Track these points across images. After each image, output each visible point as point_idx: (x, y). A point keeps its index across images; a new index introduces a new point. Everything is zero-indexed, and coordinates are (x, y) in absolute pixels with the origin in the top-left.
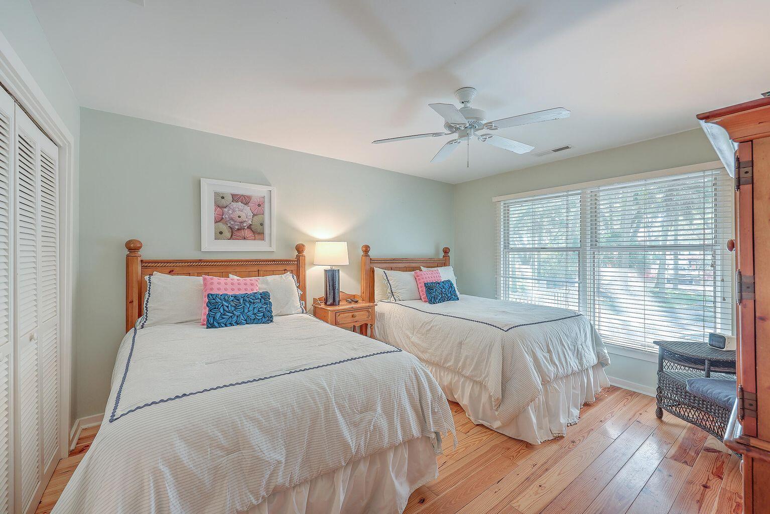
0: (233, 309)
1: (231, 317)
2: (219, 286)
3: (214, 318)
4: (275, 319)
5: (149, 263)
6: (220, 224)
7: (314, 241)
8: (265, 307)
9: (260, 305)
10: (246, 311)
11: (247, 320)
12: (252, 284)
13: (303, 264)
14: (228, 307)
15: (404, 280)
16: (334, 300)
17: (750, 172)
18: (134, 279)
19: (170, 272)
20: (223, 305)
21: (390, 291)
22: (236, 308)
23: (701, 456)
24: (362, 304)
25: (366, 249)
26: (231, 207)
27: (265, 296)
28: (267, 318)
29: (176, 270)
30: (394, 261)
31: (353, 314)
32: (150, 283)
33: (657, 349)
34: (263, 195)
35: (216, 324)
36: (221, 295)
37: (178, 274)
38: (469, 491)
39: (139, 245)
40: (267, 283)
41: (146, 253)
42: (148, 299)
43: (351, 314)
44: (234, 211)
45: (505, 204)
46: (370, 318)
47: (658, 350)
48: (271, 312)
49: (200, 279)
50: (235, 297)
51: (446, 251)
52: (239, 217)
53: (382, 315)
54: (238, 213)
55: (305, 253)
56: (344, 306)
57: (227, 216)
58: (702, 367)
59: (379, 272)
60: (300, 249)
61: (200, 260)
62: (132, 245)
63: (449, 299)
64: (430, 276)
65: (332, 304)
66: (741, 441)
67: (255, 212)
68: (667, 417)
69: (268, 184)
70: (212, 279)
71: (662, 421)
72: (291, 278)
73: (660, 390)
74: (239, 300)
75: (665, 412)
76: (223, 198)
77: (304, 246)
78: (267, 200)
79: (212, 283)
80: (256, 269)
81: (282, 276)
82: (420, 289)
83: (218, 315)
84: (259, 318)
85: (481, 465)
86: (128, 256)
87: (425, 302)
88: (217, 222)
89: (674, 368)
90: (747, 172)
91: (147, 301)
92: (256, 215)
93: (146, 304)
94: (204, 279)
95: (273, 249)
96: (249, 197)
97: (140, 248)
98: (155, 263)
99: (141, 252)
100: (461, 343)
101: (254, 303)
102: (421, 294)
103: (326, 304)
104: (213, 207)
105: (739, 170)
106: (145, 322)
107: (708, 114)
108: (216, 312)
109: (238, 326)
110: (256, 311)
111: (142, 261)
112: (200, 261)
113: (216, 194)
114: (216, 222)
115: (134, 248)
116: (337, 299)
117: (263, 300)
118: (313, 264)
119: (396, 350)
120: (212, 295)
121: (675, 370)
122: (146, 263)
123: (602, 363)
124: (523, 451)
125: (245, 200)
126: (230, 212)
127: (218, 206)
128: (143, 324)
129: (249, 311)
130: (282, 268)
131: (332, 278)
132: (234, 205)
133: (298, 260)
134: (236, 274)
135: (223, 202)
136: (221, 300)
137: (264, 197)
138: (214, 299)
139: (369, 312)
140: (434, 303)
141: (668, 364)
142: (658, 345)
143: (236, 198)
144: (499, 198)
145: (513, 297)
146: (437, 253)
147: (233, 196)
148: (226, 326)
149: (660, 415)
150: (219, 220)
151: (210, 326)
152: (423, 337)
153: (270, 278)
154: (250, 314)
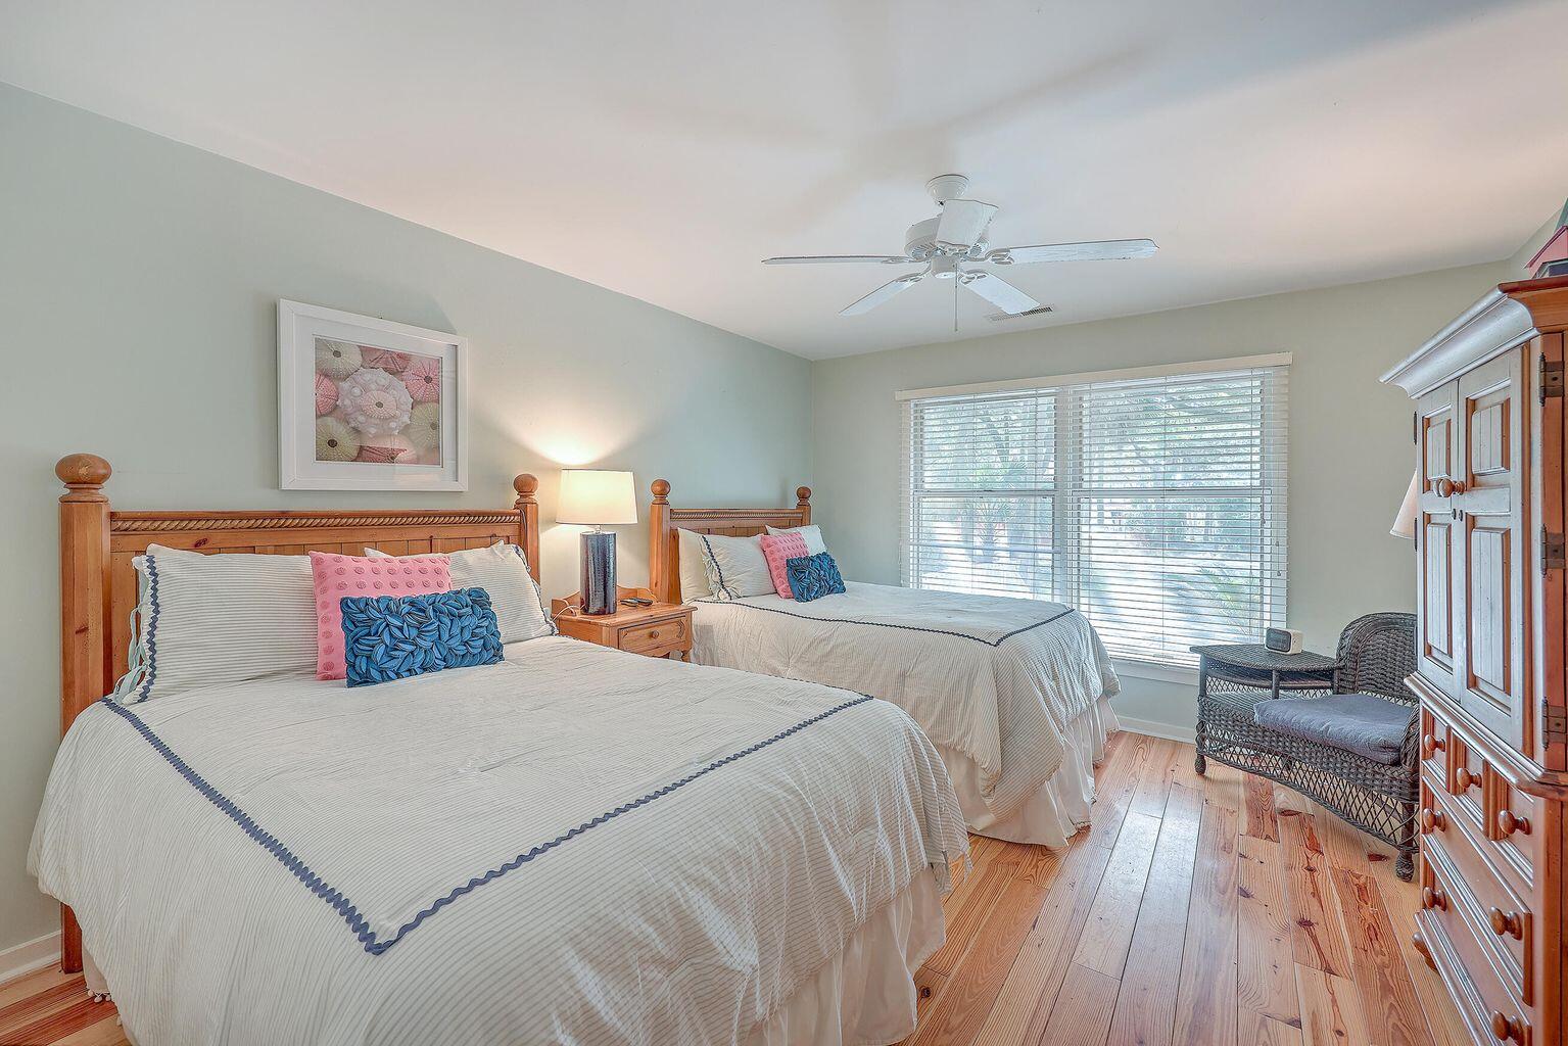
0: (414, 632)
1: (412, 652)
2: (358, 578)
3: (368, 657)
4: (507, 650)
5: (135, 519)
6: (330, 420)
7: (556, 469)
8: (486, 624)
9: (475, 621)
10: (445, 637)
11: (449, 656)
12: (437, 572)
13: (535, 521)
14: (401, 629)
15: (741, 555)
16: (605, 602)
17: (1560, 379)
18: (91, 566)
19: (196, 546)
20: (387, 625)
21: (717, 579)
22: (420, 633)
23: (1281, 825)
24: (660, 610)
25: (663, 489)
26: (359, 379)
27: (478, 600)
28: (490, 651)
29: (216, 538)
30: (714, 514)
31: (652, 630)
32: (156, 575)
33: (1195, 661)
34: (437, 354)
35: (374, 673)
36: (377, 601)
37: (220, 551)
38: (995, 954)
39: (102, 471)
40: (466, 568)
41: (122, 493)
42: (155, 619)
43: (647, 631)
44: (365, 389)
45: (916, 405)
46: (683, 638)
47: (1198, 664)
48: (496, 634)
49: (304, 563)
50: (412, 603)
51: (803, 494)
52: (380, 405)
53: (707, 630)
54: (375, 395)
55: (536, 497)
56: (624, 616)
57: (347, 402)
58: (1267, 683)
59: (688, 539)
60: (524, 486)
61: (283, 513)
62: (83, 471)
63: (831, 591)
64: (790, 545)
65: (601, 613)
66: (1544, 781)
67: (419, 395)
68: (1214, 770)
69: (448, 329)
70: (337, 560)
71: (1206, 778)
72: (513, 554)
73: (1202, 726)
74: (424, 612)
75: (1209, 761)
76: (337, 354)
77: (535, 479)
78: (447, 368)
79: (340, 572)
80: (424, 533)
81: (493, 551)
82: (775, 573)
83: (380, 650)
84: (476, 651)
85: (989, 903)
86: (64, 501)
87: (787, 597)
88: (322, 415)
89: (1225, 687)
90: (1555, 379)
91: (153, 626)
92: (420, 402)
93: (151, 634)
94: (317, 562)
95: (462, 485)
96: (404, 358)
97: (105, 477)
98: (154, 519)
99: (106, 490)
100: (903, 675)
101: (460, 617)
102: (777, 582)
103: (585, 611)
104: (311, 378)
105: (1545, 375)
106: (150, 682)
107: (1516, 285)
108: (371, 643)
109: (426, 674)
110: (467, 636)
111: (113, 516)
112: (284, 515)
113: (321, 344)
114: (317, 417)
115: (87, 479)
116: (612, 600)
117: (478, 608)
118: (553, 521)
119: (864, 697)
120: (353, 601)
121: (1226, 691)
122: (125, 520)
123: (1109, 691)
124: (1041, 864)
125: (396, 364)
126: (357, 391)
127: (324, 373)
128: (147, 689)
129: (451, 637)
130: (484, 531)
131: (599, 553)
132: (367, 376)
133: (523, 514)
134: (375, 545)
135: (338, 364)
136: (380, 612)
137: (439, 361)
138: (362, 612)
139: (680, 624)
140: (808, 600)
141: (1217, 683)
142: (1200, 652)
143: (372, 356)
144: (906, 394)
145: (932, 582)
146: (784, 498)
147: (365, 351)
148: (399, 675)
149: (1201, 768)
150: (328, 409)
151: (359, 678)
152: (813, 669)
153: (471, 556)
154: (455, 643)
